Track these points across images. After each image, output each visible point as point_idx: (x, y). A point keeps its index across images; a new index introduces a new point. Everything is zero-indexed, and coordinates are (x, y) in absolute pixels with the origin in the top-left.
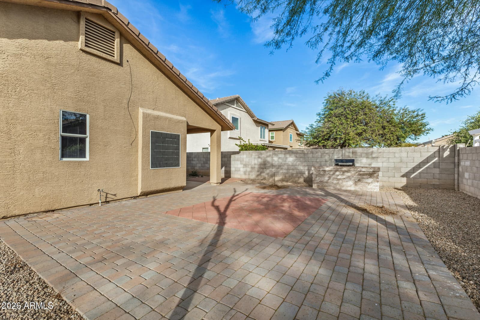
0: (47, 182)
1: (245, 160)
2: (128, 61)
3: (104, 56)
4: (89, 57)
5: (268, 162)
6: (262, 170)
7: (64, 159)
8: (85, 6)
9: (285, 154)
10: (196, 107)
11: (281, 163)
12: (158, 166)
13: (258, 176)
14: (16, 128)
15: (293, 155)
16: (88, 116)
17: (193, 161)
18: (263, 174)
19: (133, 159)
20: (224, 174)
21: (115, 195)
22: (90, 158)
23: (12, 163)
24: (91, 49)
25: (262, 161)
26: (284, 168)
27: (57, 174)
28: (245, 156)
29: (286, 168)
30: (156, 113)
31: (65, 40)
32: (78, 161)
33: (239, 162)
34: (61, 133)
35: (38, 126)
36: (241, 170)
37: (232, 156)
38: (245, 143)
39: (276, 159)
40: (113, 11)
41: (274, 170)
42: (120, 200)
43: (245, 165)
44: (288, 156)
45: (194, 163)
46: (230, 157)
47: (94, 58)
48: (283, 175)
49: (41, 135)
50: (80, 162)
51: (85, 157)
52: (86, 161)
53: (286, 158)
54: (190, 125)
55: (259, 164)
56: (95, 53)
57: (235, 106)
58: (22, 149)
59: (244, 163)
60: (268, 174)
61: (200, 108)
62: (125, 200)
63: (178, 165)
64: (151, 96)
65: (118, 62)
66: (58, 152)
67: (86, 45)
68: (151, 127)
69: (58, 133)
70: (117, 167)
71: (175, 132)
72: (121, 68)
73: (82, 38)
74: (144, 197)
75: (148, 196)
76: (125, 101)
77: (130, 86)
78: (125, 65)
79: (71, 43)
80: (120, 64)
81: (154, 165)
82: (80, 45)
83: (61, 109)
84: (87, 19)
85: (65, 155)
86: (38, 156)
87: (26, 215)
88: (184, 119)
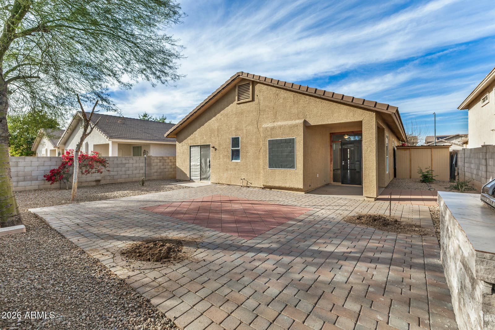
0: (227, 171)
2: (257, 96)
3: (245, 101)
4: (240, 105)
7: (233, 161)
12: (275, 167)
14: (220, 148)
16: (240, 137)
17: (472, 163)
19: (261, 161)
21: (251, 183)
22: (241, 160)
23: (220, 162)
24: (241, 101)
27: (230, 168)
30: (276, 124)
31: (232, 103)
32: (236, 162)
34: (232, 149)
35: (225, 146)
42: (254, 188)
47: (242, 105)
49: (226, 150)
51: (239, 160)
52: (240, 162)
54: (312, 124)
56: (243, 102)
62: (257, 188)
63: (293, 166)
64: (272, 112)
65: (251, 100)
66: (231, 157)
67: (238, 100)
68: (268, 137)
69: (230, 148)
70: (252, 166)
71: (290, 137)
72: (254, 102)
73: (237, 97)
74: (269, 189)
75: (272, 190)
76: (256, 123)
77: (259, 112)
78: (255, 99)
79: (234, 103)
80: (253, 100)
81: (271, 166)
82: (236, 102)
83: (231, 137)
84: (239, 86)
85: (233, 159)
86: (225, 160)
87: (223, 184)
88: (302, 121)
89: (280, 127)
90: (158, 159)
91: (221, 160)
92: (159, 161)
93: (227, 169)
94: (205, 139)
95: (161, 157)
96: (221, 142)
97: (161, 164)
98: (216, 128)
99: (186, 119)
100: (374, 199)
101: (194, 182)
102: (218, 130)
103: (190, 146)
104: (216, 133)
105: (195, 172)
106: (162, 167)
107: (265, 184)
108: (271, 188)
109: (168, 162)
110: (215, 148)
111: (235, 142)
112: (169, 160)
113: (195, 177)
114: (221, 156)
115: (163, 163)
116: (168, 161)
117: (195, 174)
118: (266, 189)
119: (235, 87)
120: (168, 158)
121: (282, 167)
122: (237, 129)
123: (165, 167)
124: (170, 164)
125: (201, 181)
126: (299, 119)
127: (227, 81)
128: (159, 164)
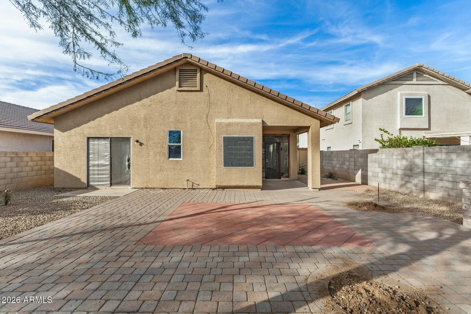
0: (162, 172)
1: (383, 162)
2: (207, 86)
3: (190, 89)
4: (182, 93)
5: (417, 166)
6: (407, 178)
7: (170, 159)
8: (173, 63)
9: (447, 153)
10: (278, 105)
11: (441, 169)
12: (231, 165)
13: (402, 186)
14: (149, 143)
15: (466, 155)
16: (182, 131)
17: (333, 160)
18: (409, 185)
19: (211, 160)
20: (360, 180)
21: (198, 185)
22: (183, 159)
23: (148, 161)
24: (183, 88)
25: (408, 163)
26: (445, 178)
27: (166, 167)
28: (384, 156)
29: (451, 179)
30: (231, 120)
31: (170, 88)
32: (175, 161)
33: (377, 165)
34: (169, 144)
35: (158, 141)
36: (379, 176)
37: (369, 155)
38: (391, 137)
39: (430, 161)
40: (188, 58)
41: (427, 180)
42: (202, 189)
43: (385, 169)
44: (454, 156)
45: (334, 163)
46: (367, 157)
47: (184, 93)
48: (445, 191)
49: (159, 146)
50: (177, 161)
51: (181, 158)
52: (181, 160)
53: (451, 160)
54: (269, 125)
55: (403, 168)
56: (187, 89)
57: (414, 81)
58: (152, 153)
59: (383, 166)
60: (416, 185)
61: (283, 106)
62: (206, 189)
63: (252, 165)
64: (226, 107)
65: (199, 89)
66: (167, 155)
67: (180, 87)
68: (223, 133)
69: (167, 143)
70: (199, 165)
71: (248, 135)
72: (202, 93)
73: (177, 83)
74: (221, 190)
75: (225, 190)
76: (205, 116)
77: (209, 104)
78: (204, 90)
79: (172, 89)
80: (201, 90)
81: (226, 164)
82: (176, 88)
83: (167, 130)
84: (180, 70)
85: (170, 157)
86: (158, 157)
87: (154, 188)
88: (260, 121)
89: (238, 124)
90: (8, 155)
91: (151, 158)
92: (9, 159)
93: (160, 170)
94: (121, 129)
95: (13, 153)
96: (151, 136)
97: (14, 164)
98: (142, 116)
99: (85, 97)
100: (318, 189)
101: (98, 189)
102: (146, 119)
103: (88, 138)
104: (142, 123)
105: (98, 174)
106: (15, 170)
107: (219, 184)
108: (224, 188)
109: (27, 162)
110: (140, 143)
111: (175, 136)
112: (29, 158)
113: (98, 181)
114: (151, 153)
115: (17, 163)
116: (26, 159)
117: (99, 178)
118: (218, 189)
119: (175, 69)
120: (27, 154)
121: (239, 165)
122: (177, 121)
123: (20, 169)
124: (30, 164)
125: (112, 187)
126: (256, 118)
127: (167, 60)
128: (9, 164)
